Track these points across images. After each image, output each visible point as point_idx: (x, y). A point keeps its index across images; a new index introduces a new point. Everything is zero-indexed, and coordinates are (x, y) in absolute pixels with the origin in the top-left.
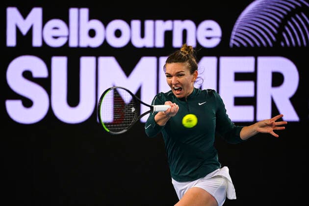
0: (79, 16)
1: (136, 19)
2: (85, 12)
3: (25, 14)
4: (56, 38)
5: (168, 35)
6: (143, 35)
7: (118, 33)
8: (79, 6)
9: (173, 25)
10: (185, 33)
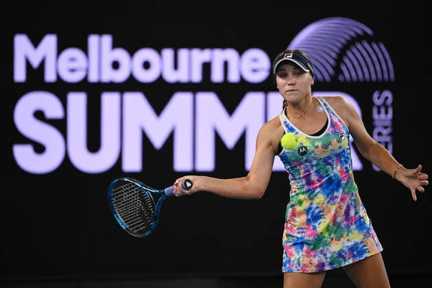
0: (101, 45)
1: (168, 47)
2: (107, 40)
3: (36, 42)
4: (73, 70)
5: (207, 68)
6: (176, 66)
7: (147, 65)
8: (100, 32)
9: (212, 55)
10: (226, 64)
